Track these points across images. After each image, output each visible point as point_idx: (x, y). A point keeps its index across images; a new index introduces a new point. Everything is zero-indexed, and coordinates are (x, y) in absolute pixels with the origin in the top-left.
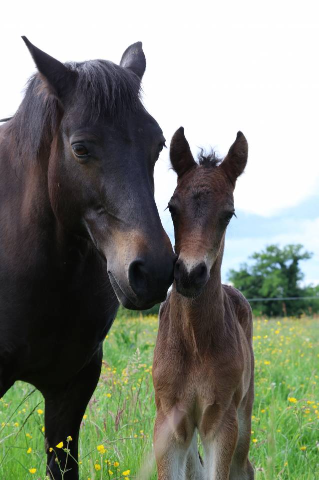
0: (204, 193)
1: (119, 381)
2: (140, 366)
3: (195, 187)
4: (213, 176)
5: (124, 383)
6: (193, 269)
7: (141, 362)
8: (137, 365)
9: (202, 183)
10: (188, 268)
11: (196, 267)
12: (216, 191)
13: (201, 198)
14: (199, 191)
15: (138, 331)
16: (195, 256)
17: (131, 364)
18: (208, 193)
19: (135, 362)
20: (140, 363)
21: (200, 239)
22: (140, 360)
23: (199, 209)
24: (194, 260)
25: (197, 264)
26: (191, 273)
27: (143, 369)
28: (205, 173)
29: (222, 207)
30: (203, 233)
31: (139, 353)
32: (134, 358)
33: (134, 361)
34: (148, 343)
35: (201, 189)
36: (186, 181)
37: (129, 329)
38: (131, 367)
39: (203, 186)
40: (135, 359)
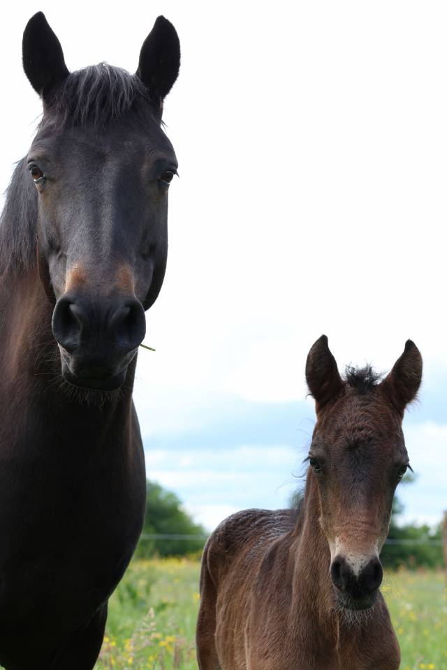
0: (363, 441)
1: (119, 658)
2: (154, 635)
3: (349, 430)
4: (375, 410)
5: (127, 662)
6: (363, 571)
7: (154, 629)
8: (149, 634)
9: (360, 423)
10: (354, 569)
11: (367, 567)
12: (381, 435)
13: (360, 449)
14: (356, 438)
15: (151, 582)
16: (362, 549)
17: (139, 633)
18: (370, 439)
19: (146, 631)
20: (154, 632)
21: (367, 519)
22: (153, 627)
23: (358, 468)
24: (362, 556)
25: (367, 563)
26: (360, 576)
27: (157, 641)
28: (362, 405)
29: (391, 459)
30: (369, 508)
31: (153, 616)
32: (144, 624)
33: (144, 628)
34: (165, 600)
35: (358, 434)
36: (331, 419)
37: (138, 578)
38: (138, 637)
39: (360, 429)
40: (148, 626)
